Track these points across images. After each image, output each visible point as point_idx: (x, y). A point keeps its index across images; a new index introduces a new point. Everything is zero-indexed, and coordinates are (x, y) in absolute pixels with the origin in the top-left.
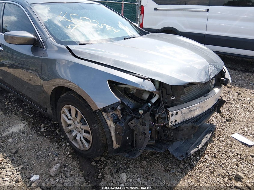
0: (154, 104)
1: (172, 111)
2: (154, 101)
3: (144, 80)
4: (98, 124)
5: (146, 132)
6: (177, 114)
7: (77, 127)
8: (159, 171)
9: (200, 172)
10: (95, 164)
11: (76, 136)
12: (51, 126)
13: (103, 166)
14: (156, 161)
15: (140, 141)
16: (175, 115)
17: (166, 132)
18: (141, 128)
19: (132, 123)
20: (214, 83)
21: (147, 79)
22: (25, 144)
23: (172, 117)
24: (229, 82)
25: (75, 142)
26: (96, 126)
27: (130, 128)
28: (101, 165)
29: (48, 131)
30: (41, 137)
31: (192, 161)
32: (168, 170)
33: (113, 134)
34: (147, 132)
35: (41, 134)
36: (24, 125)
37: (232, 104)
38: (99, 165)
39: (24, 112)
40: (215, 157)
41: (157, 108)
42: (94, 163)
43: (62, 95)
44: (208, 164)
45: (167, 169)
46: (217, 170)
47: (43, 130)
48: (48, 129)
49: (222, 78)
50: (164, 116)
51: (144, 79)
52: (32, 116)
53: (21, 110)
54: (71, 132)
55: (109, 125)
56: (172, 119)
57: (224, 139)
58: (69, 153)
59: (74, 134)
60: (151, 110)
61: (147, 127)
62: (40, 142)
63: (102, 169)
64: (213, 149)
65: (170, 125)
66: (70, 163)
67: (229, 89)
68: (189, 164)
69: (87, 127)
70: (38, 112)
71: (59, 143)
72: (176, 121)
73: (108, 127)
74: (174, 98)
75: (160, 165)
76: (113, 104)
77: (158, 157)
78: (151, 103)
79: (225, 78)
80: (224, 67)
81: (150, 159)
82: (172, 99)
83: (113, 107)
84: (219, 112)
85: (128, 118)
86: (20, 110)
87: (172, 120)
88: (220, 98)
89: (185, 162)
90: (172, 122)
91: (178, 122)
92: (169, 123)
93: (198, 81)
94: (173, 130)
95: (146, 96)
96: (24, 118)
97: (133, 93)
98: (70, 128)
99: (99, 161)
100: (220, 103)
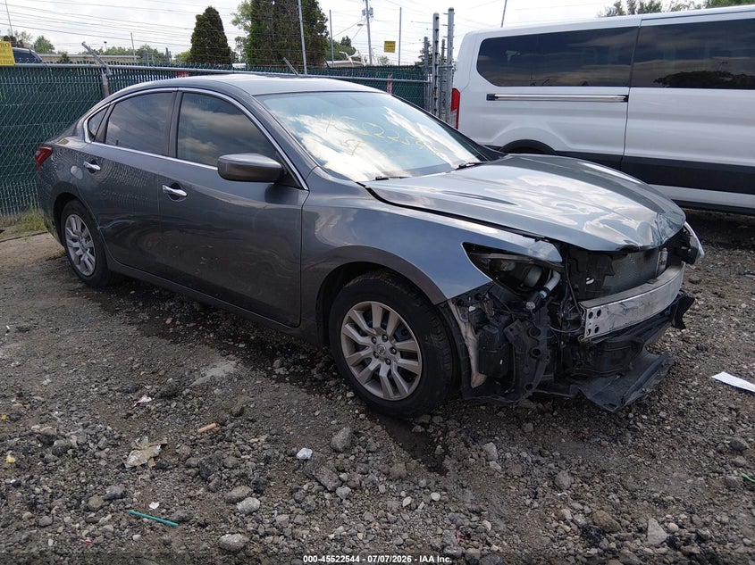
0: (551, 294)
1: (591, 306)
2: (551, 286)
3: (536, 241)
4: (438, 334)
5: (540, 348)
6: (599, 313)
7: (382, 350)
8: (563, 440)
9: (653, 441)
10: (423, 429)
11: (378, 369)
12: (294, 364)
13: (440, 433)
14: (554, 424)
15: (526, 370)
16: (595, 315)
17: (578, 354)
18: (529, 342)
19: (511, 330)
20: (665, 258)
21: (543, 239)
22: (252, 399)
23: (591, 321)
24: (700, 255)
25: (372, 387)
26: (434, 338)
27: (508, 340)
28: (435, 431)
29: (292, 373)
30: (282, 385)
31: (631, 422)
32: (584, 438)
33: (472, 353)
34: (543, 347)
35: (280, 379)
36: (234, 363)
37: (706, 317)
38: (430, 431)
39: (219, 338)
40: (681, 414)
41: (560, 299)
42: (419, 429)
43: (352, 283)
44: (669, 428)
45: (579, 437)
46: (688, 437)
47: (281, 371)
48: (292, 370)
49: (683, 248)
50: (573, 317)
51: (537, 239)
52: (241, 346)
53: (212, 336)
54: (363, 364)
55: (464, 334)
56: (590, 323)
57: (697, 384)
58: (357, 412)
59: (372, 367)
60: (547, 304)
61: (543, 337)
62: (286, 394)
63: (441, 439)
64: (675, 401)
65: (586, 336)
66: (368, 427)
67: (695, 286)
68: (627, 427)
69: (412, 345)
70: (252, 338)
71: (327, 394)
72: (597, 330)
73: (462, 339)
74: (592, 281)
75: (565, 431)
76: (477, 289)
77: (555, 417)
78: (546, 290)
79: (689, 246)
80: (686, 224)
81: (538, 421)
82: (588, 283)
83: (476, 295)
84: (681, 326)
85: (504, 319)
86: (209, 334)
87: (590, 327)
88: (681, 293)
89: (618, 425)
90: (590, 330)
91: (602, 331)
92: (583, 334)
93: (640, 245)
94: (591, 349)
95: (534, 277)
96: (226, 351)
97: (508, 272)
98: (363, 353)
99: (428, 424)
100: (683, 303)
